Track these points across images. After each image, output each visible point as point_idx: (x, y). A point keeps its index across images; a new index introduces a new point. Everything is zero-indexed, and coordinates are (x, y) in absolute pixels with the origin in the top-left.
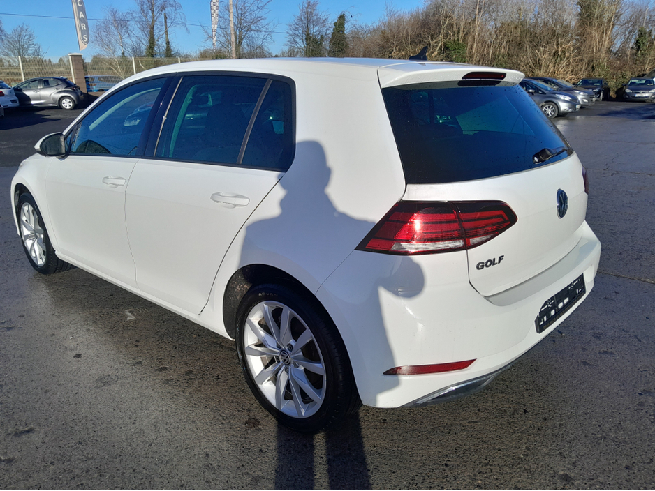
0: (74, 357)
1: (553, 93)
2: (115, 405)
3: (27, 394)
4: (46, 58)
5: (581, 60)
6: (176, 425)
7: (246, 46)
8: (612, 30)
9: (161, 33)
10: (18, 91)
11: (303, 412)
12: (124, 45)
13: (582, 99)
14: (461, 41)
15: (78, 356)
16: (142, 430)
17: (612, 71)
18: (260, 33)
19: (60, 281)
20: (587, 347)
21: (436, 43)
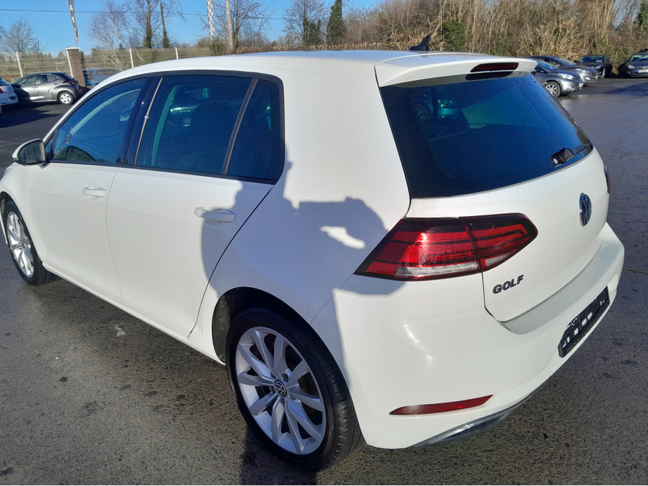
0: (60, 381)
1: (556, 71)
2: (100, 437)
3: (8, 426)
4: (45, 53)
5: (582, 37)
6: (165, 461)
7: (243, 34)
8: (613, 5)
9: (158, 23)
10: (16, 87)
11: (302, 449)
12: (121, 37)
13: (585, 77)
14: (460, 22)
15: (64, 379)
16: (128, 468)
17: (613, 47)
18: (256, 20)
19: (49, 292)
20: (607, 356)
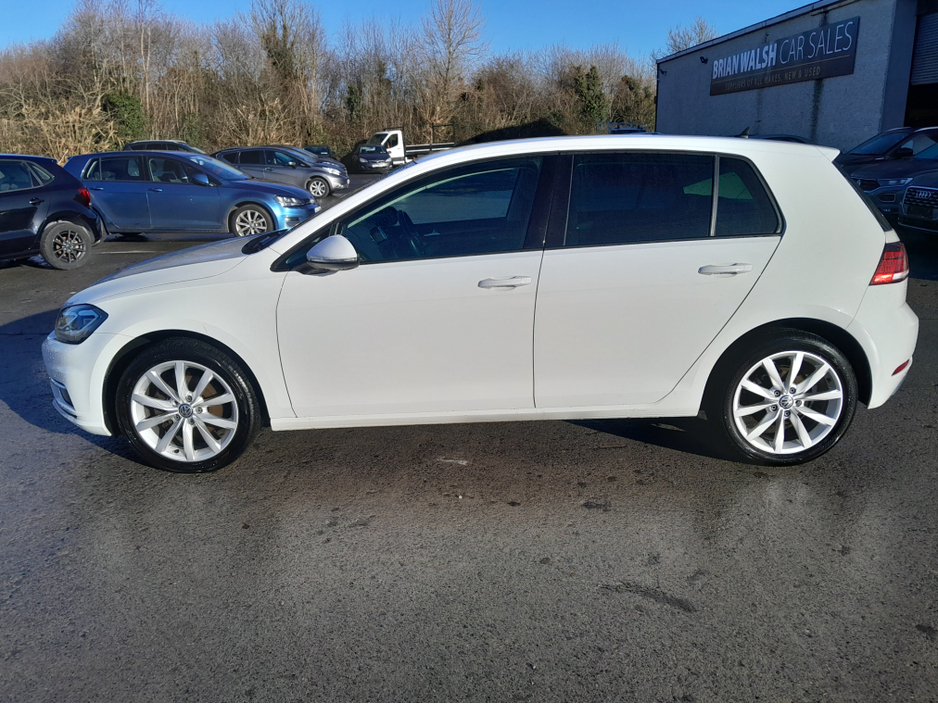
1: (320, 165)
5: (293, 122)
14: (130, 94)
17: (330, 136)
21: (92, 95)
